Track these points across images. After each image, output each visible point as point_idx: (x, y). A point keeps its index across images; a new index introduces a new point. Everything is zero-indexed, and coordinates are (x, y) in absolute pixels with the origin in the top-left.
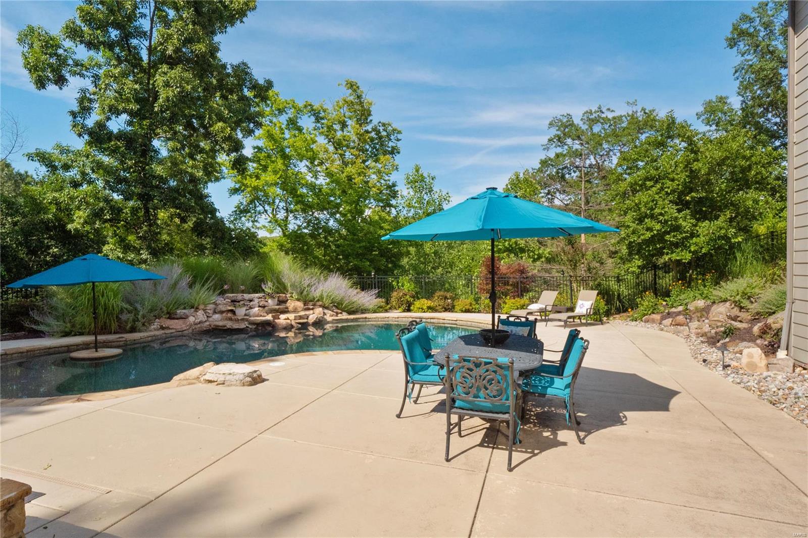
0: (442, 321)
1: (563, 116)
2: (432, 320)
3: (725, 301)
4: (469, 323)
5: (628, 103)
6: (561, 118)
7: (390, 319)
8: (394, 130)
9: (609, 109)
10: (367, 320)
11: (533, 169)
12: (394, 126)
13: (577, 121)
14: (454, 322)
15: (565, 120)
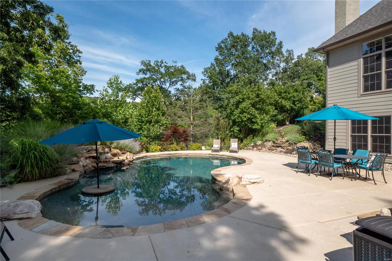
0: (180, 155)
1: (146, 60)
2: (175, 155)
3: (270, 141)
4: (191, 154)
5: (173, 61)
6: (145, 61)
7: (156, 156)
8: (77, 50)
9: (165, 62)
10: (147, 157)
11: (133, 83)
12: (78, 48)
13: (152, 64)
14: (187, 155)
15: (147, 62)
